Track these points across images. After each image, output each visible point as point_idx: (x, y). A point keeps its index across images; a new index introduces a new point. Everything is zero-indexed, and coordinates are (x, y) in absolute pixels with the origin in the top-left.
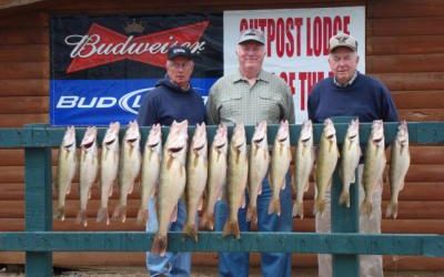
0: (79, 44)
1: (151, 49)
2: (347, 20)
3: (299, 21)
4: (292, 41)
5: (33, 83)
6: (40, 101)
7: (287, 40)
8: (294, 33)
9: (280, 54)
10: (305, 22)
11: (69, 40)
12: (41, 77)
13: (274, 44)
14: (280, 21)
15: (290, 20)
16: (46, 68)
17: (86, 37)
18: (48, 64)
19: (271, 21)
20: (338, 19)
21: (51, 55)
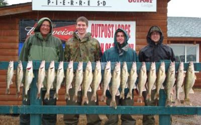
0: (30, 30)
1: (58, 33)
2: (129, 26)
3: (113, 26)
4: (110, 32)
5: (12, 44)
6: (15, 51)
7: (108, 32)
8: (111, 29)
9: (106, 37)
10: (115, 26)
11: (27, 29)
12: (15, 42)
13: (103, 33)
14: (106, 25)
15: (109, 25)
16: (17, 39)
17: (33, 28)
18: (18, 37)
19: (103, 25)
20: (126, 25)
21: (19, 34)
